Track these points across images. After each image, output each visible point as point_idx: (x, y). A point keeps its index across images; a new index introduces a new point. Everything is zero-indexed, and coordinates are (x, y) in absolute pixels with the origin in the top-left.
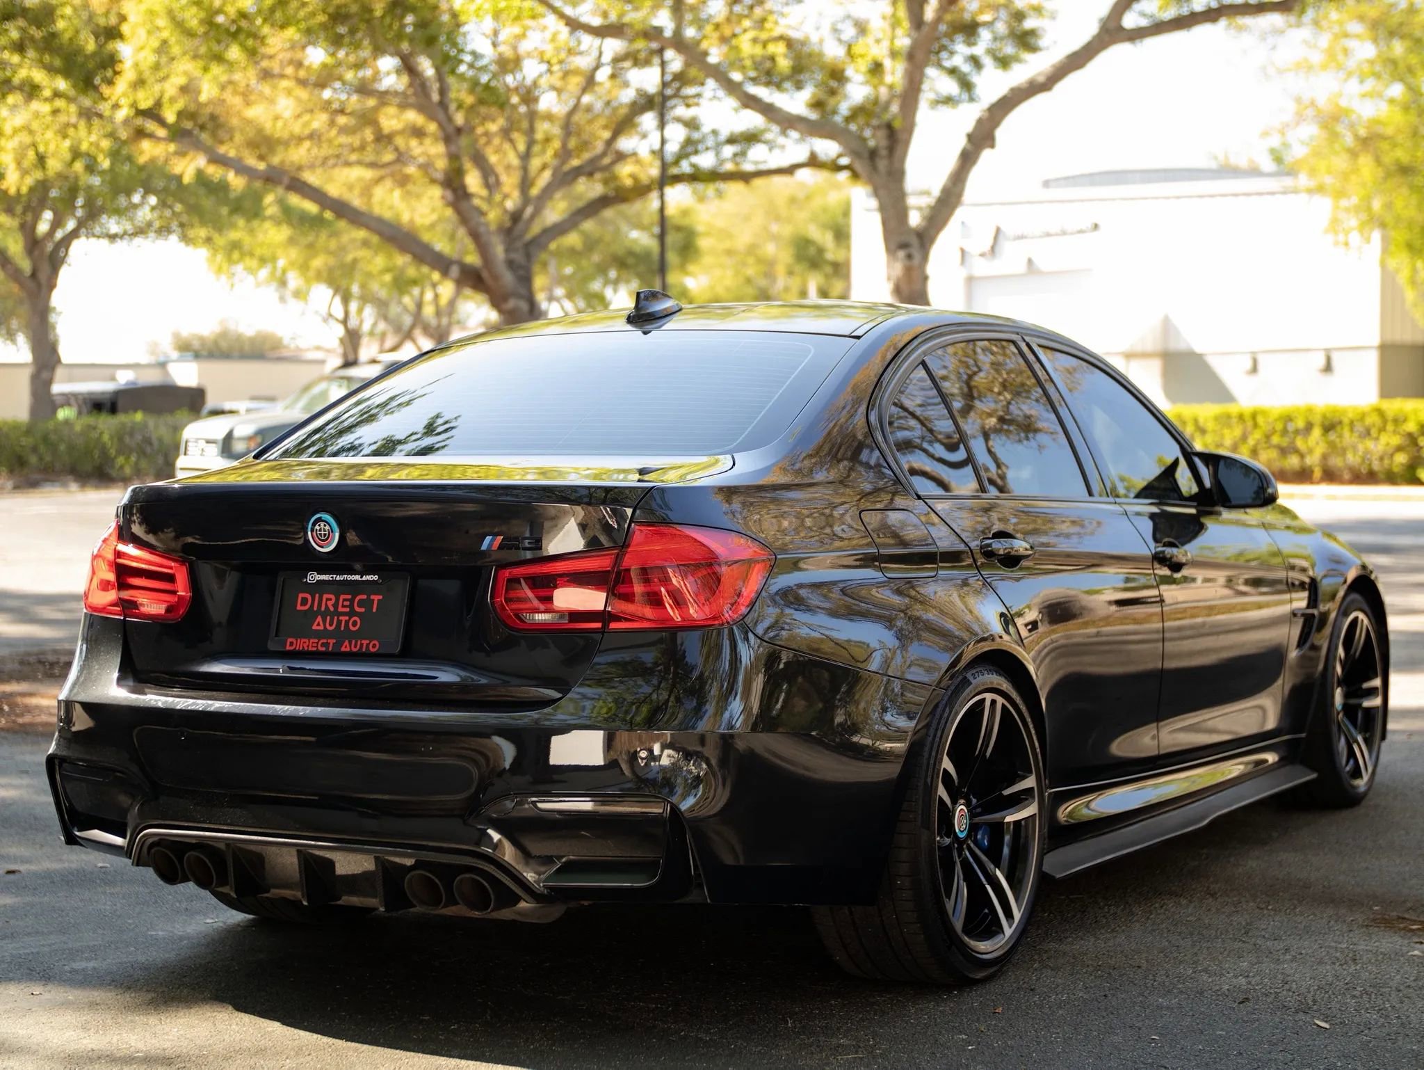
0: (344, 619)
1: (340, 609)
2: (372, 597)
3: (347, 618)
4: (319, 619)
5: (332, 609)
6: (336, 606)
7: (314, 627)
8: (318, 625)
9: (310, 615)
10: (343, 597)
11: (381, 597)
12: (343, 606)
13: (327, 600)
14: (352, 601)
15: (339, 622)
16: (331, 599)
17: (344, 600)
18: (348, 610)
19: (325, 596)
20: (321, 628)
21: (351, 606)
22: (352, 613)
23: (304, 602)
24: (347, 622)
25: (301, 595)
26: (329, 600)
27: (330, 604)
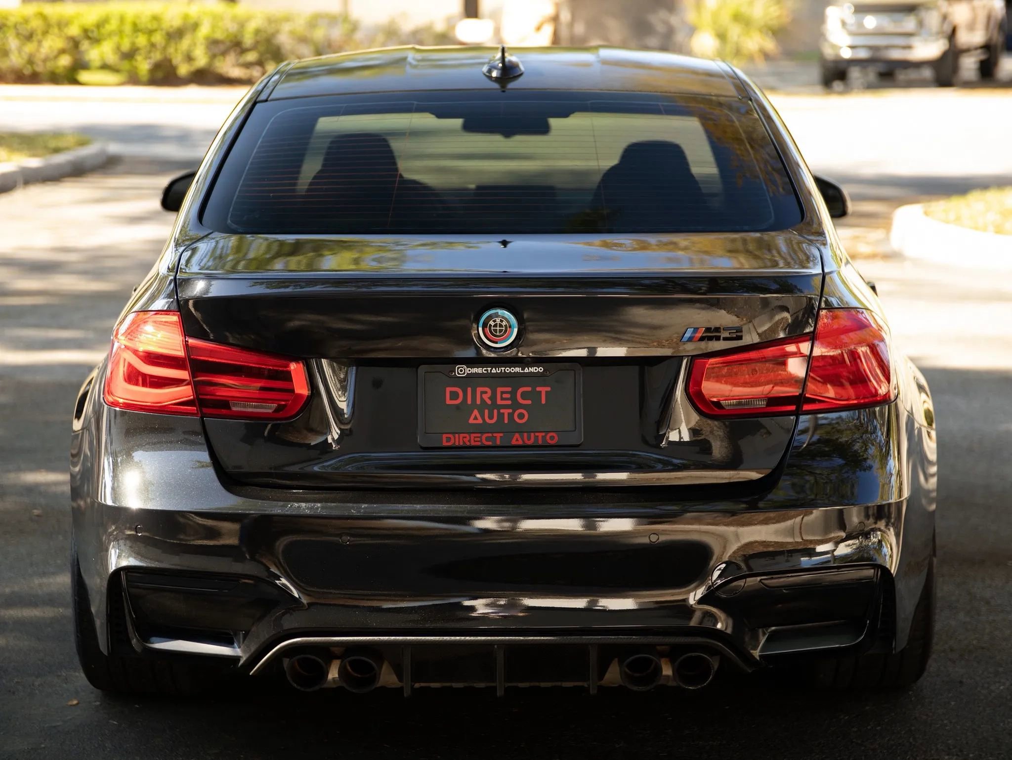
0: (506, 412)
1: (499, 402)
2: (538, 389)
3: (511, 411)
4: (476, 412)
5: (489, 402)
6: (493, 398)
7: (471, 421)
8: (476, 418)
9: (462, 410)
10: (499, 390)
11: (549, 389)
12: (502, 399)
13: (482, 393)
14: (513, 394)
15: (500, 416)
16: (486, 392)
17: (502, 393)
18: (509, 402)
19: (479, 390)
20: (480, 421)
21: (513, 398)
22: (515, 405)
23: (454, 396)
24: (511, 416)
25: (448, 390)
26: (484, 393)
27: (485, 397)
